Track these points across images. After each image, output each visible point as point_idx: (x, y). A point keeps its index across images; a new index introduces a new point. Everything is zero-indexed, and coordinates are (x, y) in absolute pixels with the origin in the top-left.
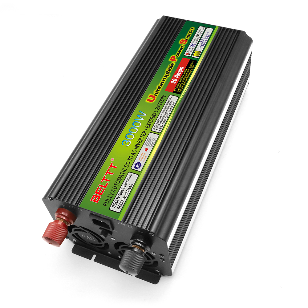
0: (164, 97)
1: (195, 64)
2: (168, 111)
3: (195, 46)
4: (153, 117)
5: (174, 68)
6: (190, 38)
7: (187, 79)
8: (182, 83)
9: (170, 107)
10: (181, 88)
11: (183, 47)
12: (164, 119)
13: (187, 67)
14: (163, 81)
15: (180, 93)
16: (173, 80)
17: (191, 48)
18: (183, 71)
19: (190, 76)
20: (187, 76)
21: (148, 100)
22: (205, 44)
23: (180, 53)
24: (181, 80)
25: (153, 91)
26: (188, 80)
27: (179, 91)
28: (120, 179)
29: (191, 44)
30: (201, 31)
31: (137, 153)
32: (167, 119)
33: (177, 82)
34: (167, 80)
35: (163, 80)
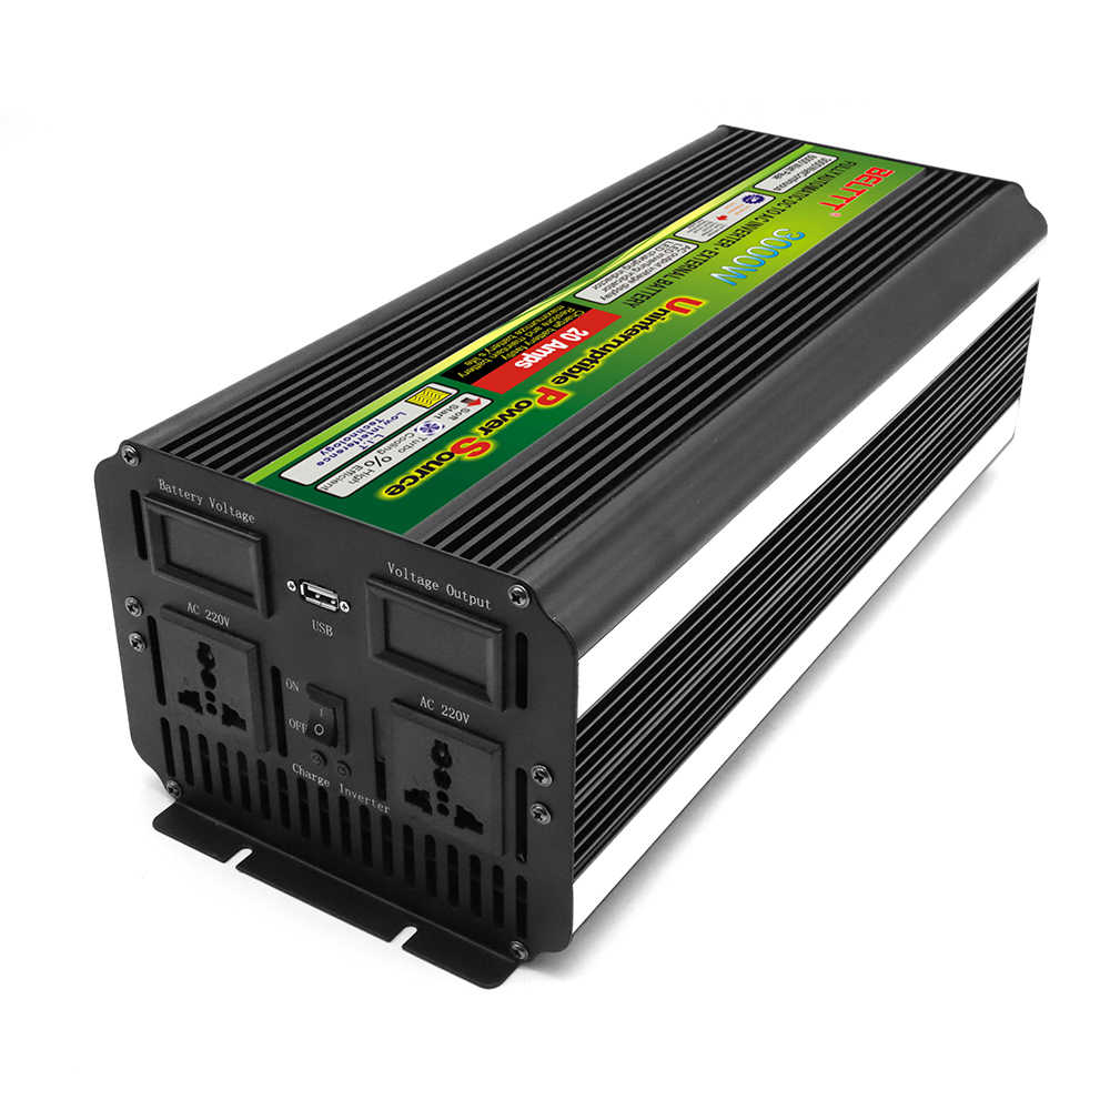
0: (631, 302)
3: (421, 424)
4: (685, 267)
6: (427, 457)
7: (519, 332)
8: (542, 326)
10: (553, 315)
11: (482, 429)
12: (647, 260)
13: (499, 363)
14: (621, 339)
15: (565, 304)
17: (445, 422)
19: (500, 340)
20: (514, 339)
21: (696, 303)
22: (366, 424)
23: (510, 410)
24: (545, 333)
25: (669, 321)
27: (565, 309)
28: (809, 188)
29: (439, 432)
30: (349, 478)
31: (754, 216)
33: (564, 328)
34: (603, 341)
35: (619, 342)
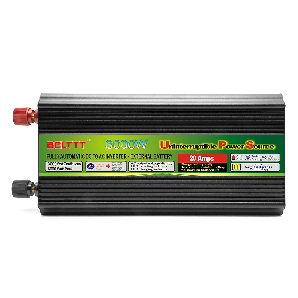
0: (170, 157)
1: (221, 171)
2: (156, 168)
3: (248, 160)
4: (144, 157)
5: (210, 150)
6: (258, 150)
7: (199, 170)
8: (193, 167)
9: (160, 168)
10: (187, 169)
11: (242, 148)
12: (145, 168)
13: (215, 164)
14: (189, 147)
15: (179, 171)
16: (195, 156)
17: (244, 157)
18: (208, 162)
19: (205, 171)
20: (203, 169)
21: (162, 143)
22: (253, 171)
23: (232, 148)
24: (196, 165)
25: (174, 142)
26: (198, 172)
27: (182, 168)
28: (74, 156)
29: (248, 155)
30: (273, 158)
31: (102, 159)
32: (146, 171)
33: (192, 163)
34: (192, 150)
35: (191, 147)
